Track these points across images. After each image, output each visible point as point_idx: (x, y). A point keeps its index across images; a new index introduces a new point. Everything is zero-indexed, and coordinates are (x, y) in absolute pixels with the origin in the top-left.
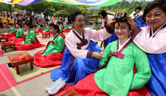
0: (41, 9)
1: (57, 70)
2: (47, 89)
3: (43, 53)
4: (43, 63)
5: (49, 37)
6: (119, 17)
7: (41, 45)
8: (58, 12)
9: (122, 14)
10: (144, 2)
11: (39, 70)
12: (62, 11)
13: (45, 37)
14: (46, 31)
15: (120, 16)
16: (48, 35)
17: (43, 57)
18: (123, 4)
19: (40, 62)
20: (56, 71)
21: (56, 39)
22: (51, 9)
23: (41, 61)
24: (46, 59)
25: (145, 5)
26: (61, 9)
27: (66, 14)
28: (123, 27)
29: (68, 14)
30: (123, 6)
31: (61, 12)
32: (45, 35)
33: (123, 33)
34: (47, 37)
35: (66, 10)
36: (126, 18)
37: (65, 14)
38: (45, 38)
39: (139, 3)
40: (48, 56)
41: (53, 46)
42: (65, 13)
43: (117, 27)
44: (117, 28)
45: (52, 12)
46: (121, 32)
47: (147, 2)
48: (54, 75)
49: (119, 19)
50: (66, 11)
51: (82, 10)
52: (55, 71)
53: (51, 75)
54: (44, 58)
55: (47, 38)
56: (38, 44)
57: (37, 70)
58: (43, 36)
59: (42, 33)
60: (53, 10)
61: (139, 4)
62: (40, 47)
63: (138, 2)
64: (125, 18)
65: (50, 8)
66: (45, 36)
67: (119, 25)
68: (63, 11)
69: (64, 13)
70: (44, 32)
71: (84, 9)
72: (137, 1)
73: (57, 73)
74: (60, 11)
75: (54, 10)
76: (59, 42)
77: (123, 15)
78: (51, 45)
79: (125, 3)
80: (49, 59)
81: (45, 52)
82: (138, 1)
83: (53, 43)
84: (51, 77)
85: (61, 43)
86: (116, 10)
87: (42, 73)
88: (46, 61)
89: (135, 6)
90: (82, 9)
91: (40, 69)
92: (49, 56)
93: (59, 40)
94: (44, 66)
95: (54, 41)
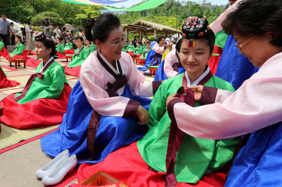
0: (4, 8)
1: (53, 135)
2: (40, 172)
3: (20, 98)
4: (22, 120)
5: (25, 67)
6: (191, 29)
7: (9, 82)
8: (41, 16)
9: (198, 23)
10: (208, 6)
11: (13, 134)
12: (48, 13)
13: (16, 66)
14: (17, 53)
15: (195, 26)
16: (21, 62)
17: (21, 108)
18: (170, 7)
19: (15, 117)
20: (51, 137)
21: (47, 70)
22: (25, 9)
23: (18, 115)
24: (28, 111)
25: (209, 11)
26: (46, 10)
27: (58, 21)
28: (199, 51)
29: (61, 21)
30: (170, 10)
31: (46, 15)
32: (16, 62)
33: (196, 63)
34: (19, 65)
35: (56, 12)
36: (206, 31)
37: (55, 20)
38: (16, 68)
39: (199, 8)
40: (32, 105)
41: (42, 83)
42: (56, 18)
43: (185, 51)
44: (185, 53)
45: (27, 14)
46: (194, 60)
47: (213, 6)
48: (48, 144)
49: (191, 33)
50: (58, 15)
51: (91, 14)
52: (49, 136)
53: (43, 145)
54: (24, 109)
55: (19, 68)
56: (4, 80)
57: (9, 135)
58: (11, 63)
59: (9, 58)
60: (29, 9)
61: (199, 10)
62: (7, 86)
63: (197, 5)
64: (204, 32)
65: (24, 5)
66: (16, 64)
67: (191, 45)
68: (52, 13)
69: (53, 18)
70: (12, 55)
71: (94, 12)
72: (194, 3)
73: (53, 141)
74: (44, 13)
75: (31, 10)
76: (55, 77)
77: (201, 26)
78: (37, 81)
79: (173, 6)
80: (35, 112)
81: (24, 96)
82: (197, 3)
83: (42, 77)
84: (42, 148)
85: (58, 78)
86: (158, 17)
87: (22, 141)
88: (28, 116)
89: (193, 12)
90: (91, 12)
91: (16, 133)
92: (34, 106)
93: (55, 72)
94: (23, 126)
95: (45, 74)
